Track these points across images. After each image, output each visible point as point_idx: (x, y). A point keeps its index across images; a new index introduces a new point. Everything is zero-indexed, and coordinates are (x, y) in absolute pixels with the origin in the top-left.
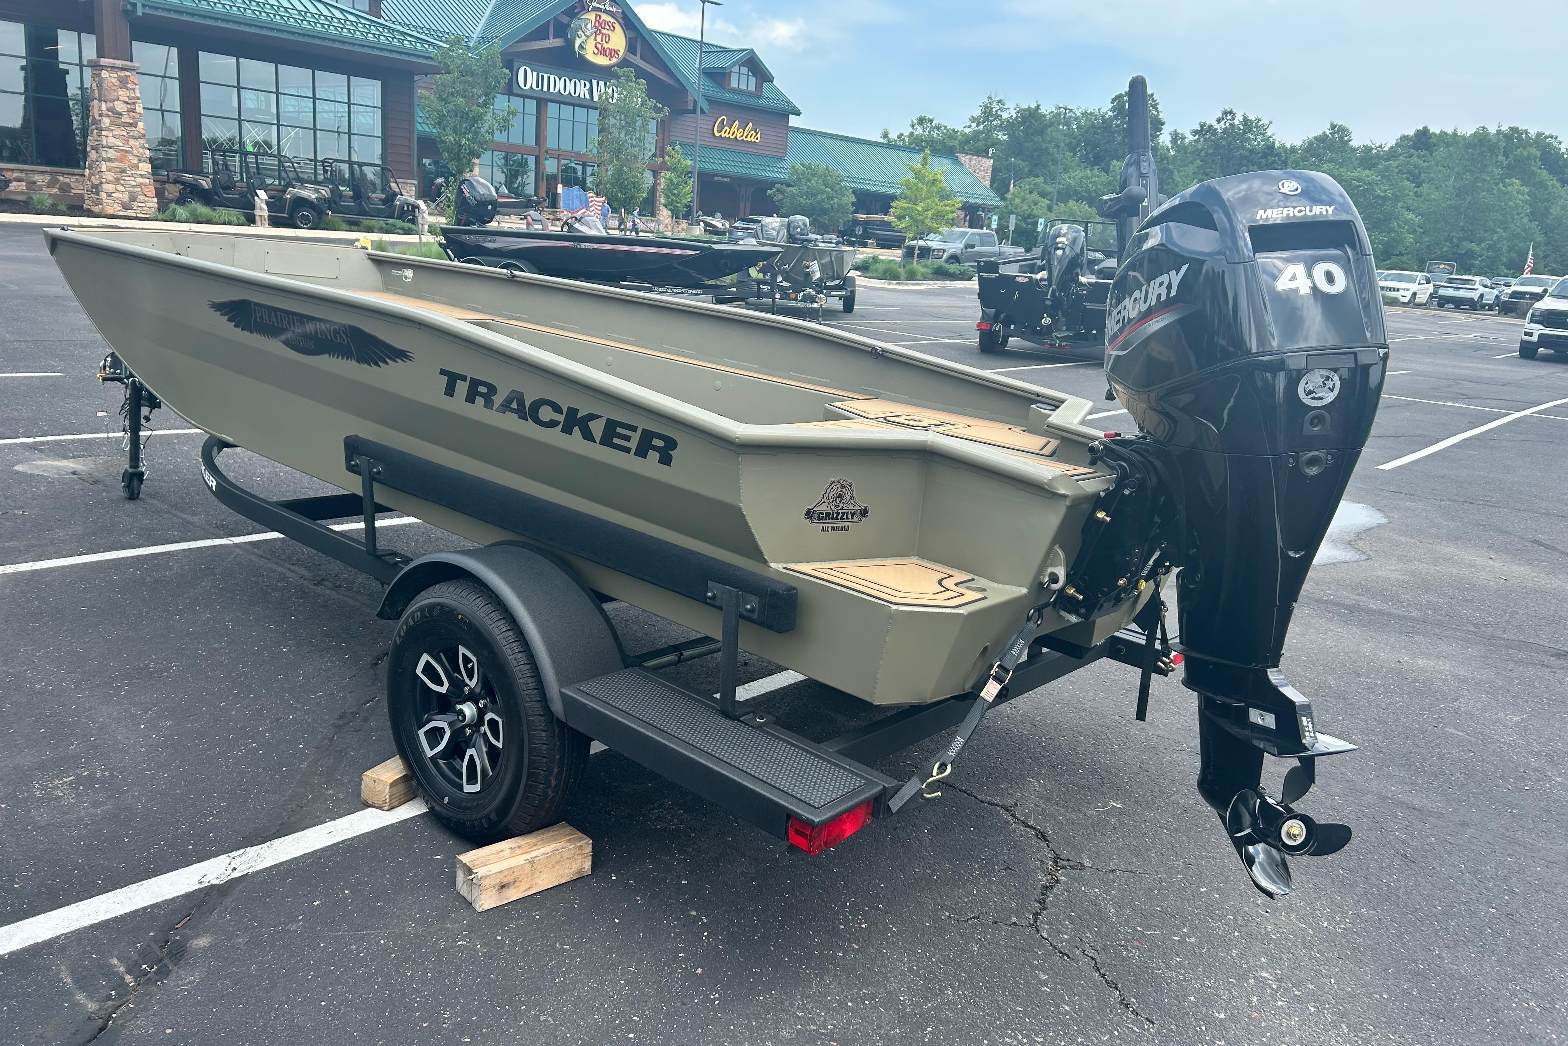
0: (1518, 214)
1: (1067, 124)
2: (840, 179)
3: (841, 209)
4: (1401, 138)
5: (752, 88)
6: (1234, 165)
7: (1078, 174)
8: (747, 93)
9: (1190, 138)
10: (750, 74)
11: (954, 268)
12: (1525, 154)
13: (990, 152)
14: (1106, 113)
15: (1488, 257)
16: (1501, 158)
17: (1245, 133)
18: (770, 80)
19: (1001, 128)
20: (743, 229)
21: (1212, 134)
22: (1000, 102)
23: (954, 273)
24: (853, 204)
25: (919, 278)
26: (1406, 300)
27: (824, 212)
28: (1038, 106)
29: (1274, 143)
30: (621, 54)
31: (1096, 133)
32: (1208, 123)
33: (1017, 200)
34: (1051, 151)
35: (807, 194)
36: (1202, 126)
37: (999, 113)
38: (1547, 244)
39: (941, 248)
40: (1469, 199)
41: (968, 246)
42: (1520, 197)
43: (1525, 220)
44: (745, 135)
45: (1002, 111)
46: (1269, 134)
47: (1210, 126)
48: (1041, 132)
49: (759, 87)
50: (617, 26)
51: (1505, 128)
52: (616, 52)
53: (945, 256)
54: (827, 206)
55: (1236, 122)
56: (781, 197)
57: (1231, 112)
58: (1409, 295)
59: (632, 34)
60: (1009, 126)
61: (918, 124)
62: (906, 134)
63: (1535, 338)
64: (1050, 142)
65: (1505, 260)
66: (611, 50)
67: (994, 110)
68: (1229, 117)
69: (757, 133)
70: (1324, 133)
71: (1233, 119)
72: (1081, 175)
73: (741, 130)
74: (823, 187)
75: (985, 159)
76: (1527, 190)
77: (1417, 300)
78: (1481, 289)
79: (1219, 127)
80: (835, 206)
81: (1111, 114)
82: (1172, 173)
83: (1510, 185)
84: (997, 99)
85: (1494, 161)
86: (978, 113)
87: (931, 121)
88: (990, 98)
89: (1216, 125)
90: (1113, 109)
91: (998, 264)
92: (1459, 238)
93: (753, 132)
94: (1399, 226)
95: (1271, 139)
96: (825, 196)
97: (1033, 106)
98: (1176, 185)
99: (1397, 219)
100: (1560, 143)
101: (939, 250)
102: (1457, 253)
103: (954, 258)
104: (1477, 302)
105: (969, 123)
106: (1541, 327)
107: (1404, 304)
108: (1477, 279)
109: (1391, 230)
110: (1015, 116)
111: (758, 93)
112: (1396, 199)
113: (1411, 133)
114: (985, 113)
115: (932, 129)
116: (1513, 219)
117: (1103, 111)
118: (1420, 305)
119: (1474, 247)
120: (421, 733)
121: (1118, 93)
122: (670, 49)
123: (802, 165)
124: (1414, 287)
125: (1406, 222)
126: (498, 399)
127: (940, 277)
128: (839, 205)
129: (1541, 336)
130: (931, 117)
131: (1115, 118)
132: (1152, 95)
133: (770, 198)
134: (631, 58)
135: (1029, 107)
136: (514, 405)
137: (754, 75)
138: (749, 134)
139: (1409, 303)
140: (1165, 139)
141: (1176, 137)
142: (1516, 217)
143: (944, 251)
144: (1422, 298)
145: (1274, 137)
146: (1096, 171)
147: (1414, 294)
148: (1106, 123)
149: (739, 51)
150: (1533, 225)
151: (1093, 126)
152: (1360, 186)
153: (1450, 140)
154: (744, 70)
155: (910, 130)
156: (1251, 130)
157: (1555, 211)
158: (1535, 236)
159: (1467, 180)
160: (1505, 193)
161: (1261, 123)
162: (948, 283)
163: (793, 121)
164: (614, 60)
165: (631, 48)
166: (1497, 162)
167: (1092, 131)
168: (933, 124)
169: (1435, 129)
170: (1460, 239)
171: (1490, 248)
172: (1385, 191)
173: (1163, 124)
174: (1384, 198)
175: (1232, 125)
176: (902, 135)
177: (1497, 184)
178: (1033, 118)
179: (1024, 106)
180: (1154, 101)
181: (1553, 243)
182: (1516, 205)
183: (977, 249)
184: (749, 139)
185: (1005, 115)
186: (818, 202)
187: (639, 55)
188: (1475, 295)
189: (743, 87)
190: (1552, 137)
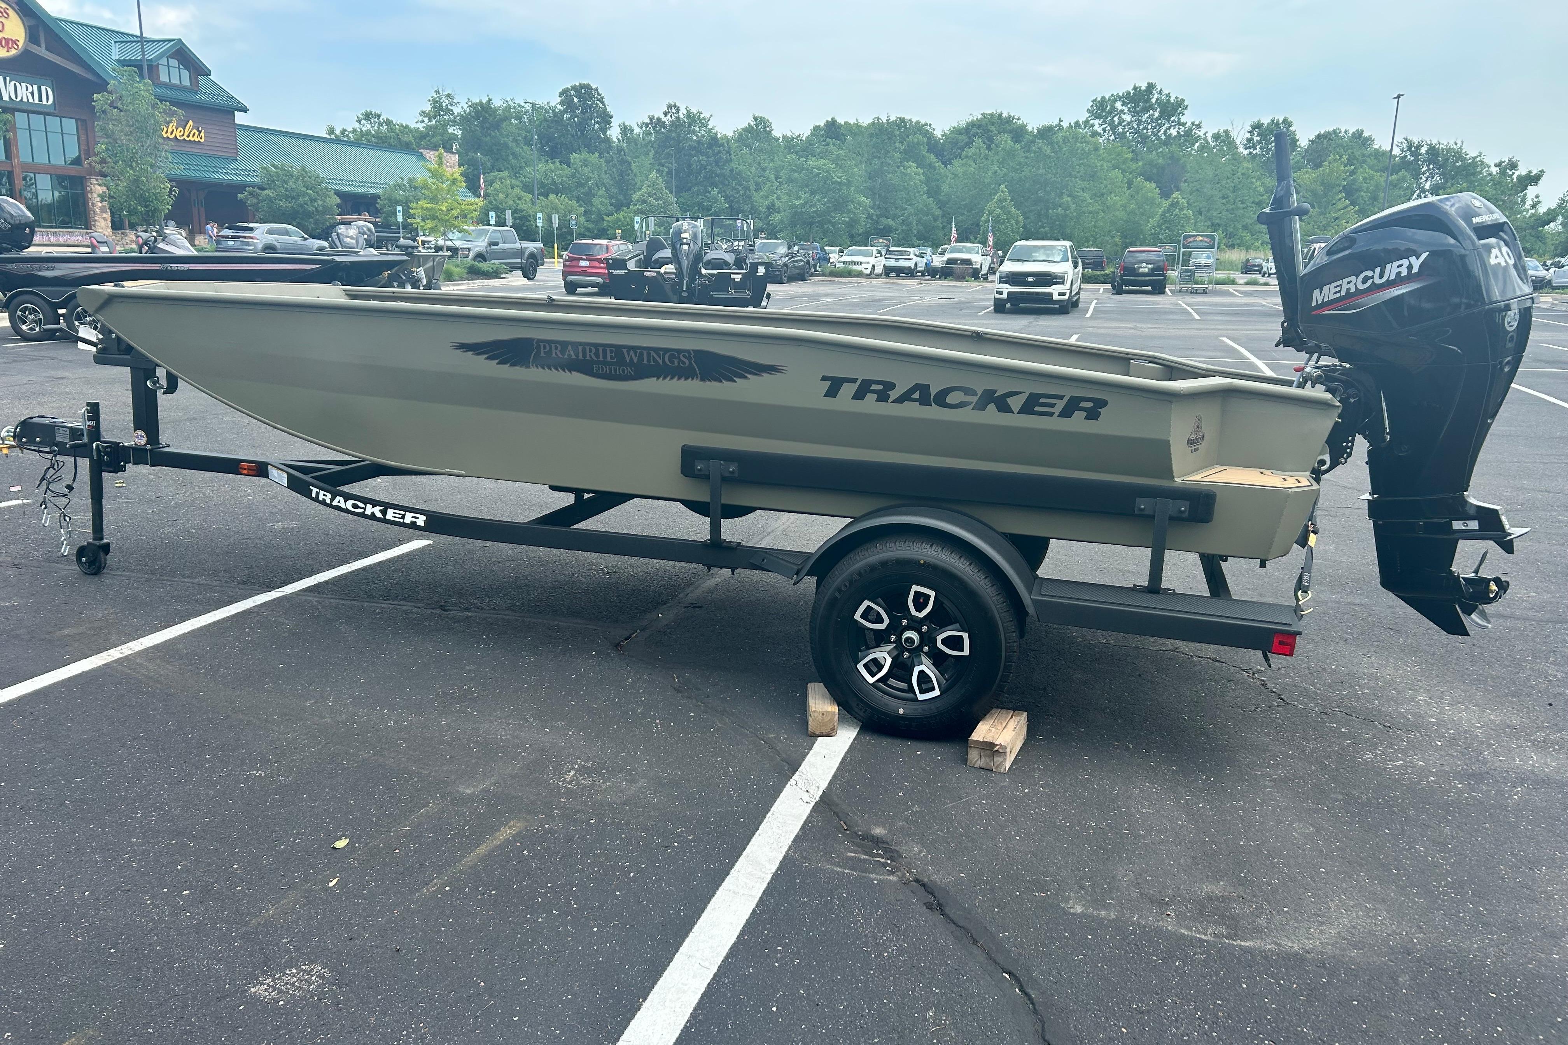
0: (918, 192)
1: (519, 118)
2: (319, 181)
3: (327, 210)
4: (814, 129)
5: (186, 82)
6: (685, 155)
7: (541, 167)
8: (180, 88)
9: (637, 130)
10: (181, 67)
11: (484, 266)
12: (916, 140)
13: (454, 147)
14: (556, 107)
15: (902, 230)
16: (897, 145)
17: (690, 125)
18: (207, 73)
19: (454, 123)
20: (233, 237)
21: (661, 127)
22: (448, 96)
23: (488, 271)
24: (338, 206)
25: (457, 278)
26: (868, 272)
27: (309, 215)
28: (490, 100)
29: (716, 134)
30: (21, 44)
31: (549, 127)
32: (656, 116)
33: (501, 196)
34: (510, 144)
35: (287, 197)
36: (651, 119)
37: (450, 107)
38: (943, 216)
39: (465, 247)
40: (880, 181)
41: (491, 244)
42: (917, 177)
43: (925, 196)
44: (186, 134)
45: (452, 105)
46: (710, 126)
47: (659, 119)
48: (497, 126)
49: (194, 81)
50: (11, 12)
51: (893, 118)
52: (15, 42)
53: (471, 255)
54: (311, 209)
55: (681, 116)
56: (255, 201)
57: (675, 106)
58: (870, 267)
59: (33, 22)
60: (464, 120)
61: (365, 119)
62: (350, 129)
63: (1005, 296)
64: (508, 136)
65: (916, 232)
66: (7, 41)
67: (444, 104)
68: (674, 110)
69: (200, 132)
70: (749, 124)
71: (678, 112)
72: (544, 169)
73: (180, 129)
74: (304, 189)
75: (449, 155)
76: (922, 171)
77: (876, 272)
78: (915, 259)
79: (667, 120)
80: (321, 208)
81: (560, 107)
82: (630, 164)
83: (909, 167)
84: (446, 93)
85: (893, 148)
86: (428, 107)
87: (379, 116)
88: (437, 92)
89: (664, 119)
90: (562, 103)
91: (625, 260)
92: (877, 215)
93: (195, 131)
94: (855, 207)
95: (714, 131)
96: (307, 198)
97: (484, 101)
98: (635, 175)
99: (852, 202)
100: (934, 130)
101: (463, 249)
102: (878, 229)
103: (480, 257)
104: (914, 269)
105: (420, 118)
106: (1007, 286)
107: (868, 276)
108: (911, 250)
109: (849, 211)
110: (468, 110)
111: (194, 88)
112: (849, 184)
113: (822, 124)
114: (435, 107)
115: (380, 124)
116: (915, 197)
117: (552, 104)
118: (879, 276)
119: (890, 222)
120: (860, 667)
121: (564, 87)
122: (81, 39)
123: (273, 166)
124: (872, 260)
125: (860, 204)
126: (894, 394)
127: (474, 276)
128: (324, 207)
129: (1009, 293)
130: (378, 112)
131: (565, 111)
132: (597, 89)
133: (242, 203)
134: (34, 49)
135: (481, 102)
136: (916, 395)
137: (186, 68)
138: (191, 133)
139: (870, 274)
140: (614, 133)
141: (625, 130)
142: (917, 194)
143: (469, 250)
144: (879, 270)
145: (716, 129)
146: (558, 164)
147: (873, 266)
148: (557, 118)
149: (164, 41)
150: (931, 200)
151: (546, 120)
152: (820, 173)
153: (855, 129)
154: (174, 62)
155: (357, 126)
156: (694, 121)
157: (945, 188)
158: (934, 210)
159: (875, 165)
160: (906, 175)
161: (702, 116)
162: (486, 282)
163: (240, 118)
164: (13, 52)
165: (32, 37)
166: (896, 148)
167: (545, 124)
168: (381, 119)
169: (841, 121)
170: (879, 216)
171: (903, 223)
172: (840, 177)
173: (611, 117)
174: (840, 184)
175: (678, 118)
176: (346, 130)
177: (898, 167)
178: (487, 112)
179: (476, 100)
180: (598, 94)
181: (947, 215)
182: (915, 184)
183: (501, 246)
184: (191, 138)
185: (457, 110)
186: (301, 206)
187: (43, 45)
188: (911, 264)
189: (175, 81)
190: (926, 124)
